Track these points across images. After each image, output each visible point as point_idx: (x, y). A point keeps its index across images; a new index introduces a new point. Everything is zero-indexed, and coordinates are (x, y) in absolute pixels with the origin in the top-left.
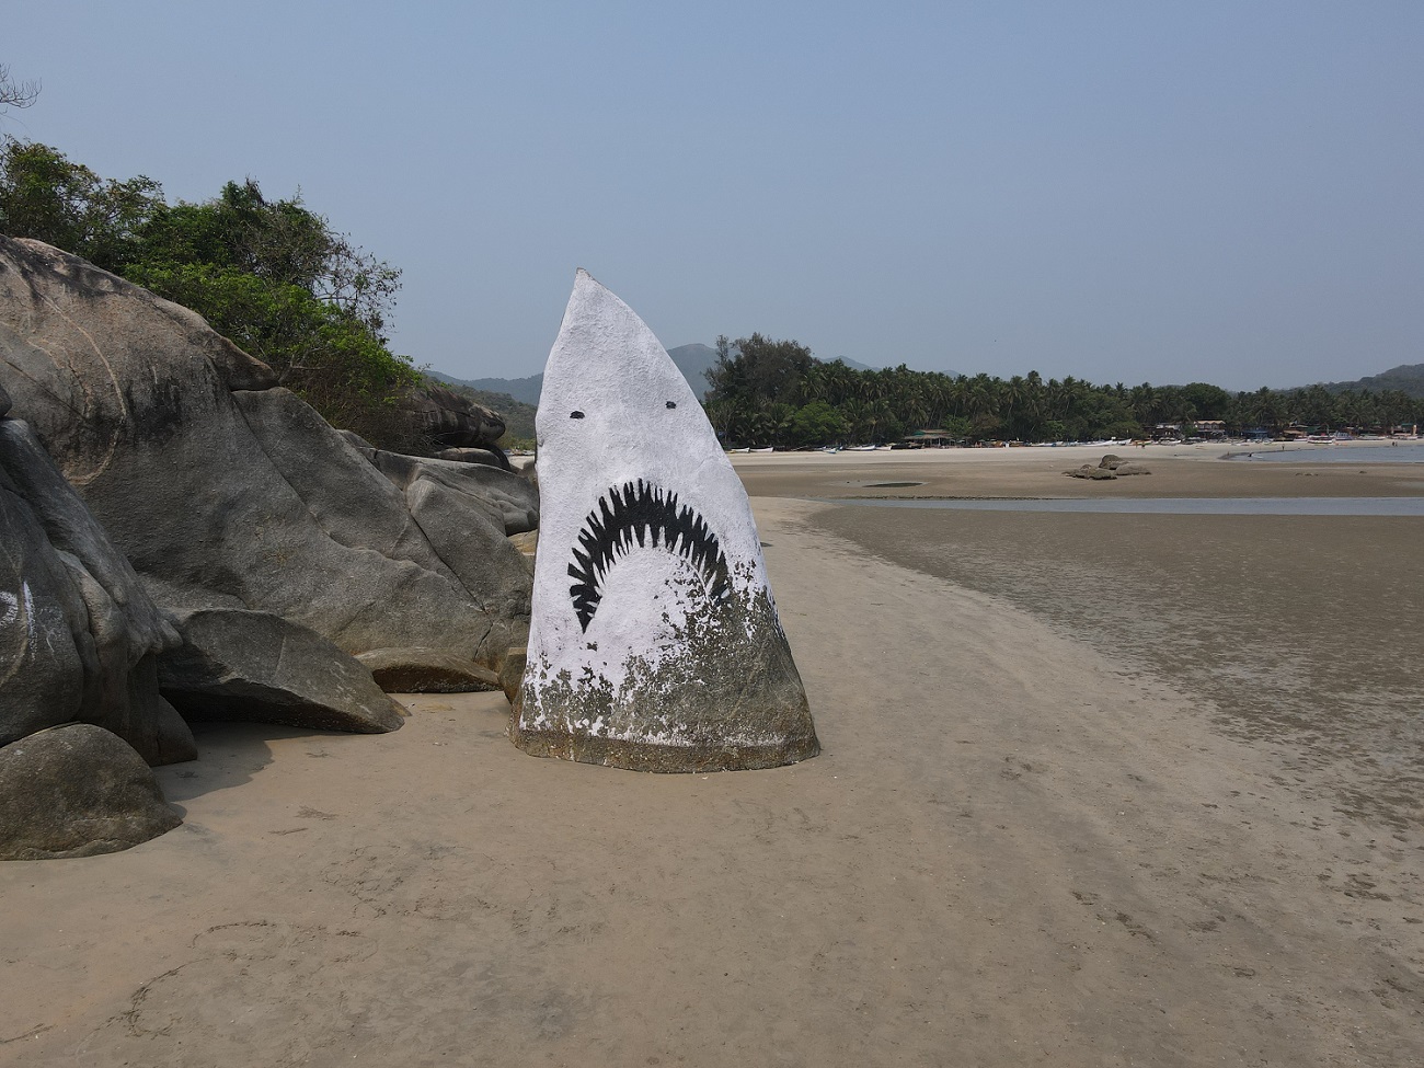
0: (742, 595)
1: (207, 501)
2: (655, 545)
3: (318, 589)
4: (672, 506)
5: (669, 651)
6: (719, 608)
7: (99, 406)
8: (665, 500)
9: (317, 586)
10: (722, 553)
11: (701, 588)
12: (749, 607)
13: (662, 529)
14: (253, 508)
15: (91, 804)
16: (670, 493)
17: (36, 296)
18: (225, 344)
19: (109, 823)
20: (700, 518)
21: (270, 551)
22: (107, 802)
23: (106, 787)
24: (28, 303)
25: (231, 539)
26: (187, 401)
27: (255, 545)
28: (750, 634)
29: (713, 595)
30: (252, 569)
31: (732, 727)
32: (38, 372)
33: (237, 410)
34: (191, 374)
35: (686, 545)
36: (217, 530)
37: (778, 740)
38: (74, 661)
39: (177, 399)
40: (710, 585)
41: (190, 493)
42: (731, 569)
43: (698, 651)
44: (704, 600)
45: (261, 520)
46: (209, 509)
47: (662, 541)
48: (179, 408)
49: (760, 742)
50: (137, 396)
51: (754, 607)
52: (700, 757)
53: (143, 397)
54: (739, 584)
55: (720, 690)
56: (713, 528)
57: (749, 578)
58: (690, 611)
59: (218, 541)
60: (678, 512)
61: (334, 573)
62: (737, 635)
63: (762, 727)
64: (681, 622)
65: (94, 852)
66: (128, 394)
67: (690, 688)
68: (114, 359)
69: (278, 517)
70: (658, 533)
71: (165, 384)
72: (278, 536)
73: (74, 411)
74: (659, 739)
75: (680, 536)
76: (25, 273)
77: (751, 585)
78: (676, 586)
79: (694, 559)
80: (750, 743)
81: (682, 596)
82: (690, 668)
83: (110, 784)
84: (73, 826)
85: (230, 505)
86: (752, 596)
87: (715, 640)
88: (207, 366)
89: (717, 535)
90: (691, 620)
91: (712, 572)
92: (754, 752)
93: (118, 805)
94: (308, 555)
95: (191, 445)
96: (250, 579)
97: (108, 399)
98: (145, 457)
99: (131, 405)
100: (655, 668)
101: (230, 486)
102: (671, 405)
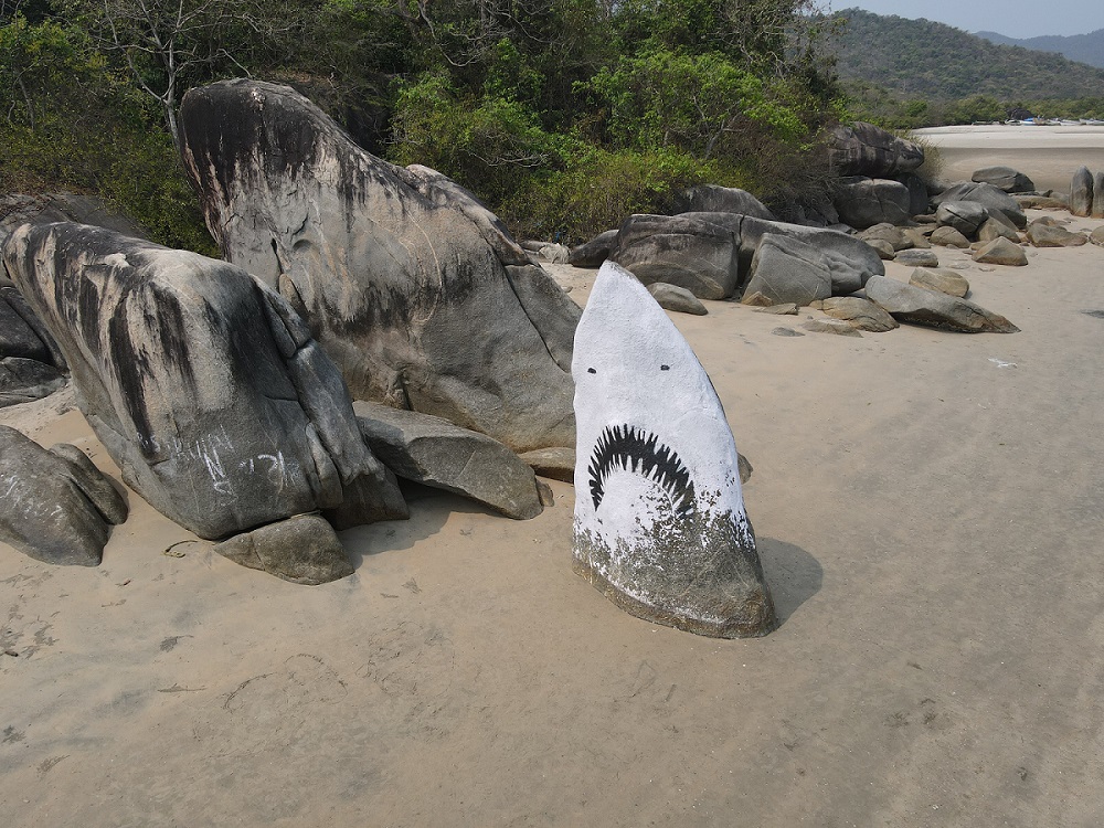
0: (704, 516)
1: (483, 339)
2: (634, 471)
3: (543, 398)
4: (651, 444)
5: (641, 542)
6: (682, 521)
7: (429, 280)
8: (646, 441)
9: (543, 397)
10: (692, 483)
11: (669, 505)
12: (708, 524)
13: (641, 461)
14: (510, 343)
15: (305, 559)
16: (652, 435)
17: (404, 211)
18: (500, 237)
19: (313, 570)
20: (675, 454)
21: (518, 371)
22: (314, 560)
23: (313, 553)
24: (400, 217)
25: (496, 361)
26: (476, 275)
27: (509, 366)
28: (704, 544)
29: (678, 511)
30: (506, 381)
31: (683, 602)
32: (401, 259)
33: (506, 279)
34: (479, 258)
35: (659, 473)
36: (489, 355)
37: (718, 621)
38: (305, 488)
39: (471, 274)
40: (678, 503)
41: (473, 334)
42: (698, 494)
43: (662, 548)
44: (669, 513)
45: (515, 351)
46: (483, 344)
47: (639, 468)
48: (471, 280)
49: (703, 618)
50: (449, 273)
51: (713, 525)
52: (659, 614)
53: (452, 275)
54: (703, 507)
55: (675, 577)
56: (685, 463)
57: (712, 503)
58: (657, 519)
59: (489, 363)
60: (656, 450)
61: (555, 389)
62: (694, 542)
63: (706, 608)
64: (650, 526)
65: (304, 583)
66: (444, 272)
67: (653, 570)
68: (439, 250)
69: (525, 350)
70: (637, 463)
71: (464, 265)
72: (524, 362)
73: (417, 283)
74: (633, 594)
75: (656, 467)
76: (400, 197)
77: (713, 510)
78: (647, 501)
79: (664, 485)
80: (695, 617)
81: (652, 509)
82: (654, 557)
83: (315, 551)
84: (298, 568)
85: (496, 341)
86: (713, 517)
87: (674, 542)
88: (489, 252)
89: (689, 469)
90: (657, 526)
91: (680, 495)
92: (698, 623)
93: (319, 561)
94: (540, 375)
95: (477, 303)
96: (505, 388)
97: (433, 276)
98: (451, 311)
99: (445, 279)
100: (632, 549)
101: (497, 329)
102: (664, 368)
